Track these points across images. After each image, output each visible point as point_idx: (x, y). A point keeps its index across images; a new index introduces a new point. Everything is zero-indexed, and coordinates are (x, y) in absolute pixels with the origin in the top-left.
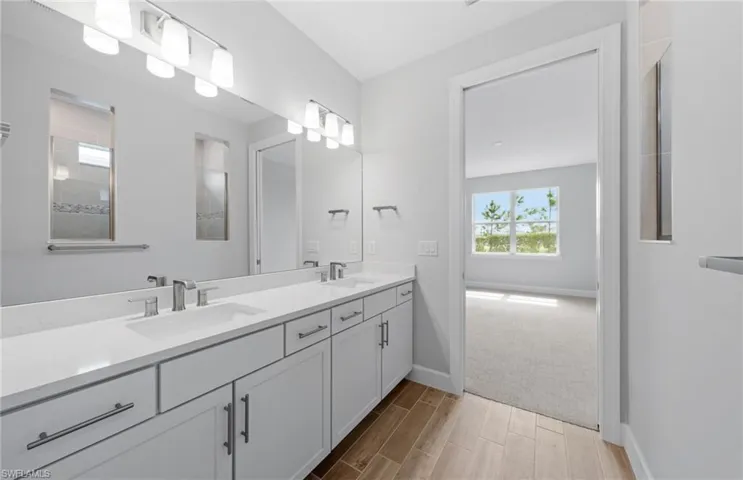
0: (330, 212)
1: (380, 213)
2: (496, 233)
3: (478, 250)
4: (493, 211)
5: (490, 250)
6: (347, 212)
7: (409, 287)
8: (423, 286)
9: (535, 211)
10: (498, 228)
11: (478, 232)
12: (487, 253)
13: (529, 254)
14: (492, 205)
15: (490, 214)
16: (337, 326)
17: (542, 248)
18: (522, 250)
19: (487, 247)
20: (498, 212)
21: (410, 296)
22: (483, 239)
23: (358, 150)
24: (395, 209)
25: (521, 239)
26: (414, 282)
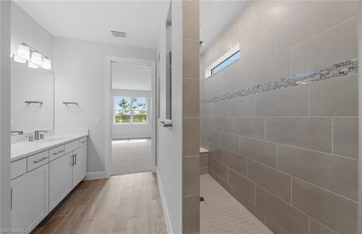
0: (26, 102)
1: (67, 106)
2: (125, 114)
3: (116, 122)
4: (124, 104)
5: (122, 122)
6: (42, 103)
7: (85, 139)
8: (92, 138)
9: (141, 105)
10: (126, 112)
11: (117, 113)
12: (121, 123)
13: (138, 123)
14: (123, 100)
15: (122, 105)
16: (52, 157)
17: (144, 121)
18: (136, 122)
19: (121, 121)
20: (126, 104)
21: (86, 142)
22: (119, 117)
23: (51, 72)
24: (77, 104)
25: (136, 117)
26: (88, 137)
